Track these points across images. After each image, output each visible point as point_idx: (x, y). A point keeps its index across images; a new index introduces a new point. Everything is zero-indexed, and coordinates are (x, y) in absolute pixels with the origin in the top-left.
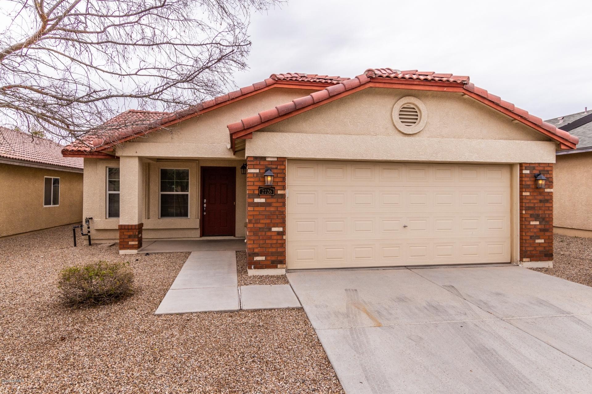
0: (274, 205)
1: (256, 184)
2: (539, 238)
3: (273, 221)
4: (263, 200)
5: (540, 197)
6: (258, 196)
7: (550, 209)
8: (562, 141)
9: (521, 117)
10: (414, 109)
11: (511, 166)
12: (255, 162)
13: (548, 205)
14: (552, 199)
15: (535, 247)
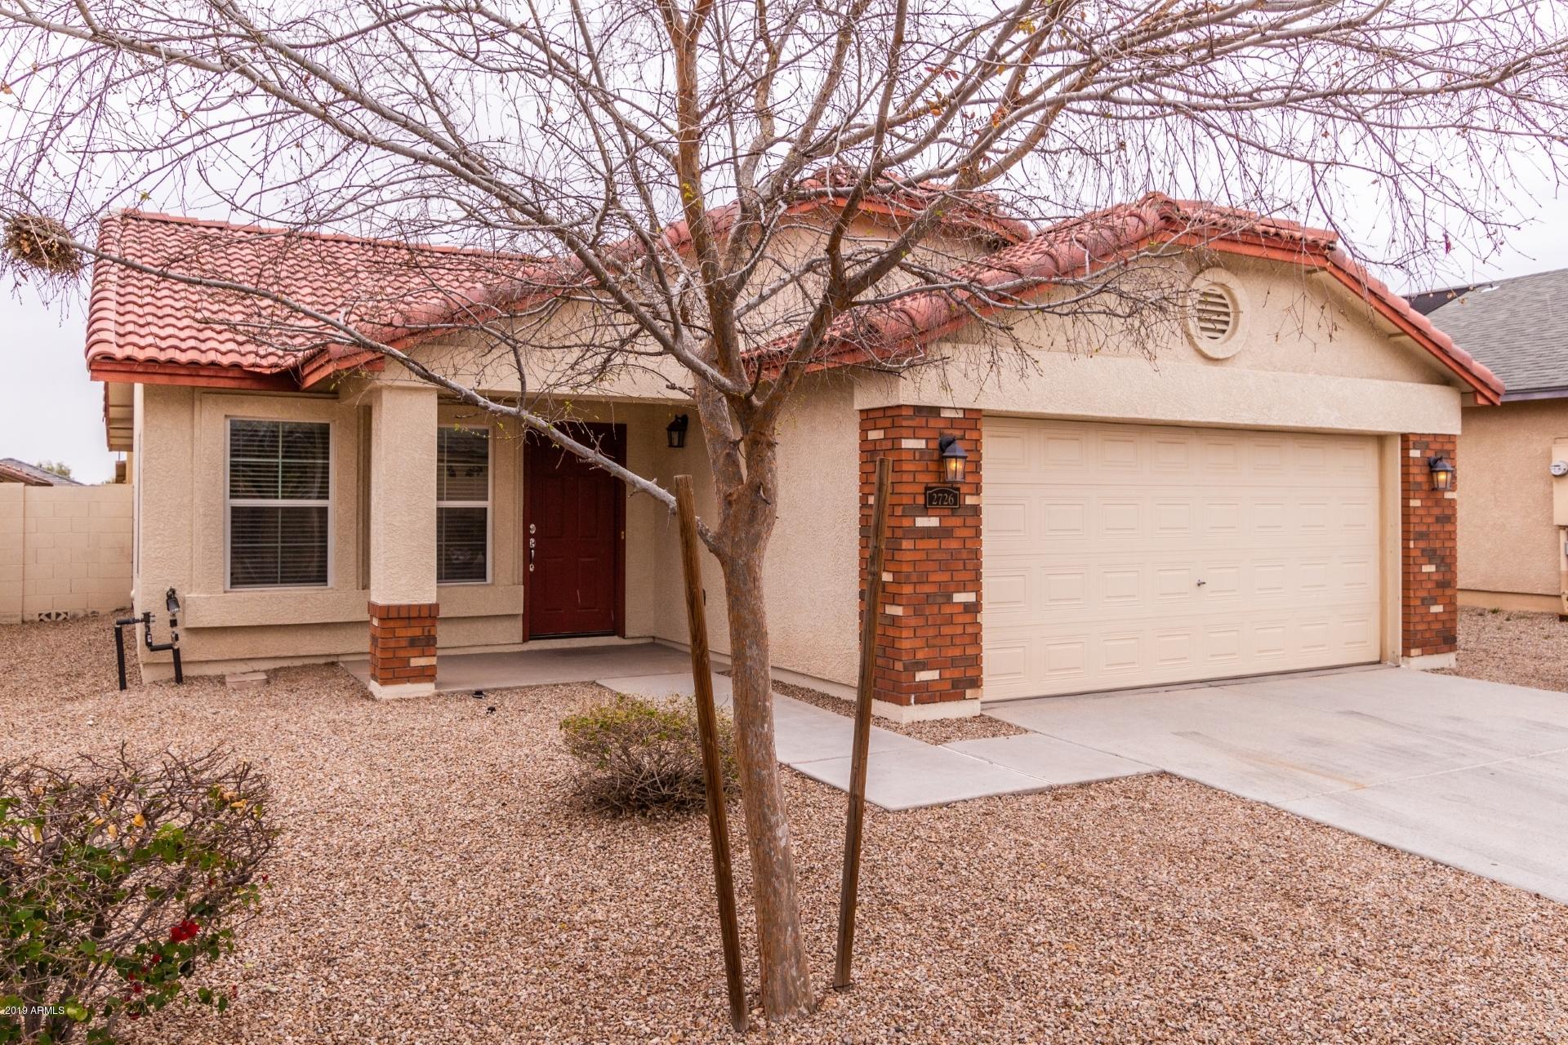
0: (958, 533)
1: (920, 478)
2: (1436, 603)
3: (959, 576)
4: (933, 522)
5: (1436, 511)
6: (925, 511)
7: (1452, 536)
8: (1479, 387)
9: (1419, 330)
10: (1221, 297)
11: (1381, 439)
12: (917, 419)
13: (1448, 527)
14: (1454, 515)
15: (1429, 623)
